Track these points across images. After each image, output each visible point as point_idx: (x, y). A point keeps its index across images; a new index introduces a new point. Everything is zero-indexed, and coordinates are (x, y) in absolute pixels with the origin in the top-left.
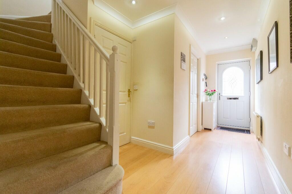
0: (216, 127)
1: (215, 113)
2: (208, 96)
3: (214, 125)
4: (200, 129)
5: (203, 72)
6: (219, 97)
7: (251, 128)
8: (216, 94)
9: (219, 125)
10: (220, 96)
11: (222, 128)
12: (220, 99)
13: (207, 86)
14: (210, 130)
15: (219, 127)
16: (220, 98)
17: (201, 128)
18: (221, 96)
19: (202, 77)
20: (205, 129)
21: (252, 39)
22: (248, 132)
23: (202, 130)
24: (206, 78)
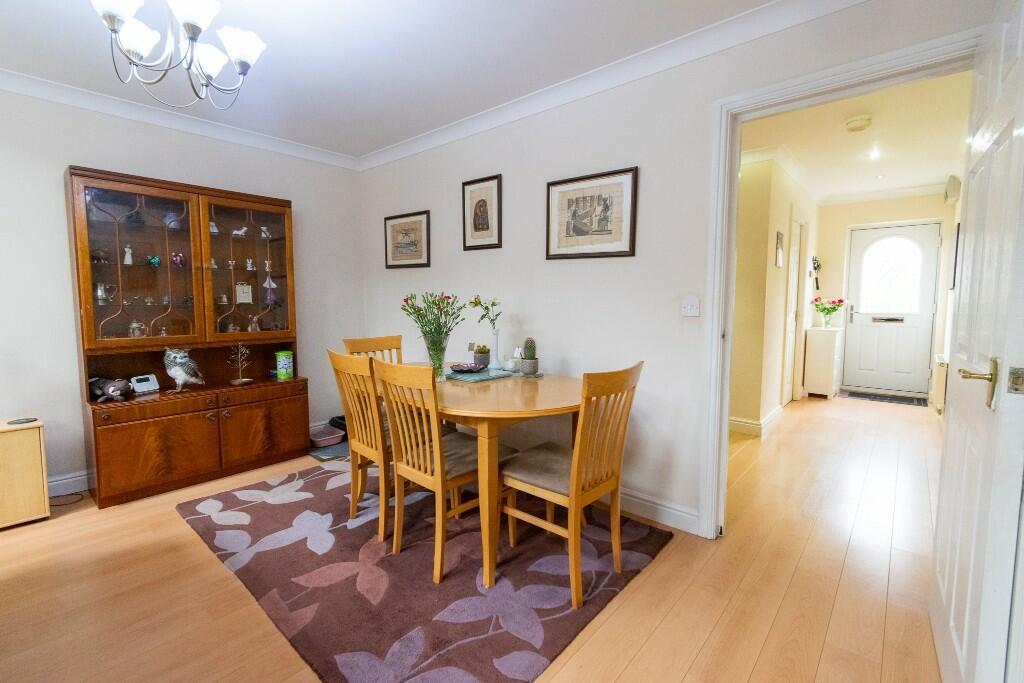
0: (838, 391)
1: (837, 358)
2: (822, 314)
3: (835, 387)
4: (798, 396)
5: (811, 253)
6: (849, 315)
7: (931, 393)
8: (841, 309)
9: (844, 388)
10: (852, 314)
11: (854, 394)
12: (851, 321)
13: (818, 288)
14: (824, 397)
15: (846, 391)
16: (852, 317)
17: (800, 393)
18: (855, 315)
19: (810, 266)
20: (811, 395)
21: (948, 177)
22: (923, 402)
23: (803, 397)
24: (817, 268)
